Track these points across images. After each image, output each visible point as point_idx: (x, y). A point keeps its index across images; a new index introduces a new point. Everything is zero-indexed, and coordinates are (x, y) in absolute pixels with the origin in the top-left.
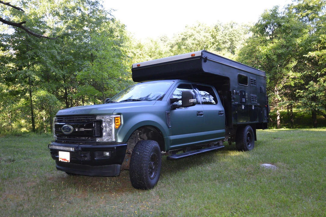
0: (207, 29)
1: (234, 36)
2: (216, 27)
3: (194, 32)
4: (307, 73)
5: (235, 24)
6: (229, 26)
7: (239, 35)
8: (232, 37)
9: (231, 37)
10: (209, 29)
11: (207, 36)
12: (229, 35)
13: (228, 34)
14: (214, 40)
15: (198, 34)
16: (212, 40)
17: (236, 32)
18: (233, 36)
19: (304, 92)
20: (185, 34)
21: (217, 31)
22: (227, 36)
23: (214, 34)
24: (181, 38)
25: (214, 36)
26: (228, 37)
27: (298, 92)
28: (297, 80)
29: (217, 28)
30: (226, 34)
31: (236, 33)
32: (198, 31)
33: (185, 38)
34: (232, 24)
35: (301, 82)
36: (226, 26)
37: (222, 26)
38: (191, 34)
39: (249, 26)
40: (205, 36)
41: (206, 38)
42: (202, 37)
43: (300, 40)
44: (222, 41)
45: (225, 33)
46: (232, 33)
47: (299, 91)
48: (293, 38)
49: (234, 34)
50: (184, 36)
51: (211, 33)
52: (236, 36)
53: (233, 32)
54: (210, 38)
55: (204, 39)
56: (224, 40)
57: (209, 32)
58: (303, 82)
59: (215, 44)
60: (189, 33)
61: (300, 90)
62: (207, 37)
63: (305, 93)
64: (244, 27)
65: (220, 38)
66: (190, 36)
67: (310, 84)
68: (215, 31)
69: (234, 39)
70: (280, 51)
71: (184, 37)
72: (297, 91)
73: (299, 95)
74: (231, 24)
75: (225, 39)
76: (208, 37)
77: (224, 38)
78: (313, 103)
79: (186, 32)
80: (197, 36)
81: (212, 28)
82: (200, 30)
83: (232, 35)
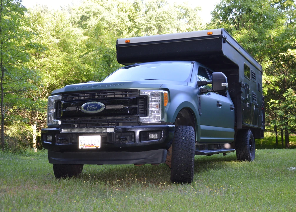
0: (120, 6)
1: (164, 20)
2: (135, 4)
3: (102, 9)
4: (283, 77)
5: (164, 4)
6: (155, 6)
7: (171, 20)
8: (161, 23)
9: (159, 22)
10: (124, 6)
11: (122, 16)
12: (155, 18)
13: (154, 16)
14: (132, 23)
15: (107, 12)
16: (130, 24)
17: (167, 14)
18: (161, 21)
19: (279, 102)
20: (88, 10)
21: (136, 10)
22: (153, 19)
23: (131, 15)
24: (80, 16)
25: (132, 18)
26: (153, 22)
27: (273, 103)
28: (270, 86)
29: (136, 6)
30: (152, 16)
31: (167, 17)
32: (107, 7)
33: (86, 16)
34: (160, 2)
35: (277, 88)
36: (152, 4)
37: (144, 3)
38: (96, 11)
39: (184, 8)
40: (118, 17)
41: (120, 20)
42: (114, 17)
43: (276, 33)
44: (146, 27)
45: (150, 15)
46: (160, 16)
47: (273, 100)
48: (267, 29)
49: (164, 18)
50: (86, 12)
51: (128, 13)
52: (166, 21)
53: (162, 14)
54: (126, 21)
55: (117, 21)
56: (148, 25)
57: (124, 10)
58: (278, 89)
59: (132, 30)
60: (93, 9)
61: (275, 100)
62: (122, 19)
63: (281, 104)
64: (177, 9)
65: (143, 22)
66: (95, 14)
67: (288, 92)
68: (134, 11)
69: (163, 25)
70: (251, 45)
71: (86, 14)
72: (271, 101)
73: (273, 106)
74: (158, 3)
75: (150, 24)
76: (124, 18)
77: (148, 22)
78: (292, 117)
79: (88, 7)
80: (106, 14)
81: (129, 6)
82: (110, 7)
83: (161, 19)
